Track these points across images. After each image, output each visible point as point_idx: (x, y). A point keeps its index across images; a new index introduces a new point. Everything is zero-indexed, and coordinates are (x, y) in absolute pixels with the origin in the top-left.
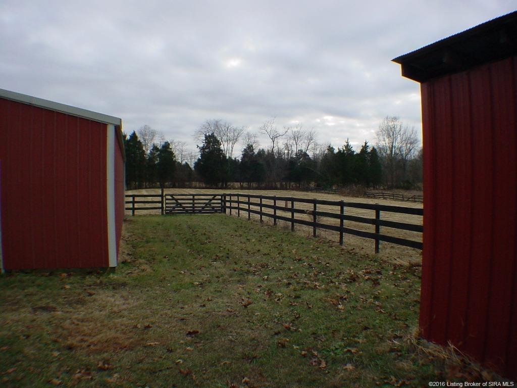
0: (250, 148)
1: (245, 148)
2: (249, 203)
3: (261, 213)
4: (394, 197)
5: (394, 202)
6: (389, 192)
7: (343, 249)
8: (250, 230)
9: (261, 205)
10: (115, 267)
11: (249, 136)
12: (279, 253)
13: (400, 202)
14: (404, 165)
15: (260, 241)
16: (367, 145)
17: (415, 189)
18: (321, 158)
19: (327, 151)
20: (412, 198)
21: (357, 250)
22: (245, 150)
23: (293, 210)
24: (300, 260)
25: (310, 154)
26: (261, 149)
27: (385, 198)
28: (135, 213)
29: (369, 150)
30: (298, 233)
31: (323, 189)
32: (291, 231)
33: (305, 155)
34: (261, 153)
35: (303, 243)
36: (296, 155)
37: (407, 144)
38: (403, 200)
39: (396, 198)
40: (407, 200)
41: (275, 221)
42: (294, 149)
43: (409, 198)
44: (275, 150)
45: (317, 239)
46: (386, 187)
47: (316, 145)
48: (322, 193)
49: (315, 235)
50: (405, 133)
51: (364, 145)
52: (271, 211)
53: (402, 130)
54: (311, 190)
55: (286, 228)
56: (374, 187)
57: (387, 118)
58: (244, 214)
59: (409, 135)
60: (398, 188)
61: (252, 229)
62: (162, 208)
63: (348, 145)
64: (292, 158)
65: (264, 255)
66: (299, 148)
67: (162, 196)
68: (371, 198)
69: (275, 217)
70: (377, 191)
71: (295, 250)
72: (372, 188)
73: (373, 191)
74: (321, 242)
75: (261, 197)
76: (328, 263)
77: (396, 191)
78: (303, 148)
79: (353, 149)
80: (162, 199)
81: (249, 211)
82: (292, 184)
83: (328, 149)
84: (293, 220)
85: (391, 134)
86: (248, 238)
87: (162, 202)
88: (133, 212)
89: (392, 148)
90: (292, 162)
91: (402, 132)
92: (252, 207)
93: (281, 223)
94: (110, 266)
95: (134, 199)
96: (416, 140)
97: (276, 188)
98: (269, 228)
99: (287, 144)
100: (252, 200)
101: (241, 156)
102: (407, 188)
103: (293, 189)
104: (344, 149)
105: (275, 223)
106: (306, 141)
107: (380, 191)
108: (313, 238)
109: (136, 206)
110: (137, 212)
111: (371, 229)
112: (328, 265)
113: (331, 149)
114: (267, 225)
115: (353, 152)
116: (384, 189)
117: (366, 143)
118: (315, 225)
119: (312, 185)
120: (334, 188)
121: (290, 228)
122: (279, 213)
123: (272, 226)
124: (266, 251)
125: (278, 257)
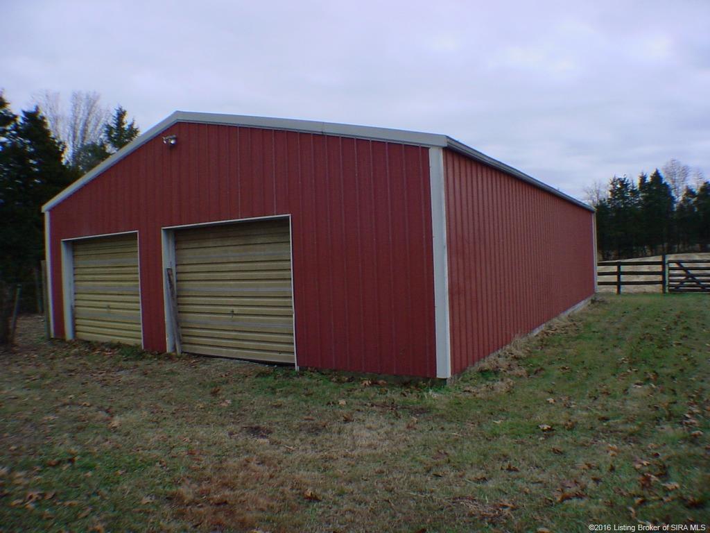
10: (445, 379)
28: (622, 290)
62: (663, 282)
67: (663, 263)
80: (664, 268)
87: (663, 273)
88: (619, 289)
94: (438, 377)
95: (619, 268)
109: (624, 278)
110: (624, 289)
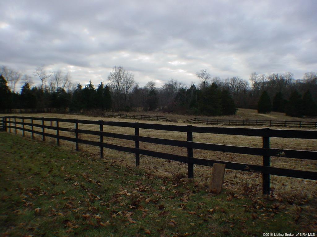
0: (27, 85)
1: (23, 85)
2: (23, 124)
3: (33, 131)
4: (121, 116)
5: (121, 119)
6: (117, 113)
7: (105, 162)
8: (23, 146)
9: (32, 125)
11: (26, 77)
12: (50, 172)
13: (125, 119)
14: (126, 97)
15: (31, 157)
16: (103, 84)
17: (132, 111)
18: (73, 92)
19: (77, 87)
20: (132, 117)
21: (118, 163)
22: (24, 86)
23: (58, 128)
24: (70, 179)
25: (66, 90)
26: (35, 87)
27: (115, 117)
29: (104, 87)
30: (64, 148)
31: (74, 112)
32: (57, 145)
33: (63, 90)
34: (35, 89)
35: (69, 158)
36: (57, 91)
37: (127, 84)
38: (126, 118)
39: (123, 117)
40: (130, 118)
41: (44, 137)
42: (56, 86)
43: (131, 117)
44: (44, 87)
45: (80, 153)
46: (114, 110)
47: (70, 83)
48: (74, 114)
49: (78, 149)
50: (126, 77)
51: (101, 84)
52: (40, 130)
53: (124, 75)
54: (67, 113)
55: (53, 143)
56: (107, 111)
57: (115, 68)
58: (20, 132)
59: (128, 78)
60: (121, 110)
61: (26, 145)
63: (91, 84)
64: (54, 92)
65: (35, 175)
66: (59, 86)
68: (106, 117)
69: (44, 134)
70: (109, 113)
71: (64, 167)
72: (106, 111)
73: (107, 113)
74: (84, 156)
75: (32, 119)
76: (99, 182)
77: (121, 113)
78: (61, 85)
79: (94, 87)
81: (24, 129)
82: (54, 109)
83: (78, 87)
84: (58, 137)
85: (118, 77)
86: (21, 154)
89: (118, 86)
90: (54, 95)
91: (124, 76)
92: (26, 127)
93: (48, 139)
96: (133, 81)
97: (44, 112)
98: (39, 143)
99: (51, 83)
100: (26, 121)
101: (21, 91)
102: (127, 111)
103: (55, 112)
104: (88, 86)
105: (44, 139)
106: (64, 81)
107: (111, 113)
108: (77, 152)
111: (131, 144)
112: (99, 183)
113: (80, 86)
114: (38, 141)
115: (94, 88)
116: (113, 111)
117: (102, 83)
118: (77, 140)
119: (68, 109)
120: (81, 111)
121: (56, 143)
122: (47, 131)
123: (41, 142)
124: (36, 170)
125: (48, 177)
